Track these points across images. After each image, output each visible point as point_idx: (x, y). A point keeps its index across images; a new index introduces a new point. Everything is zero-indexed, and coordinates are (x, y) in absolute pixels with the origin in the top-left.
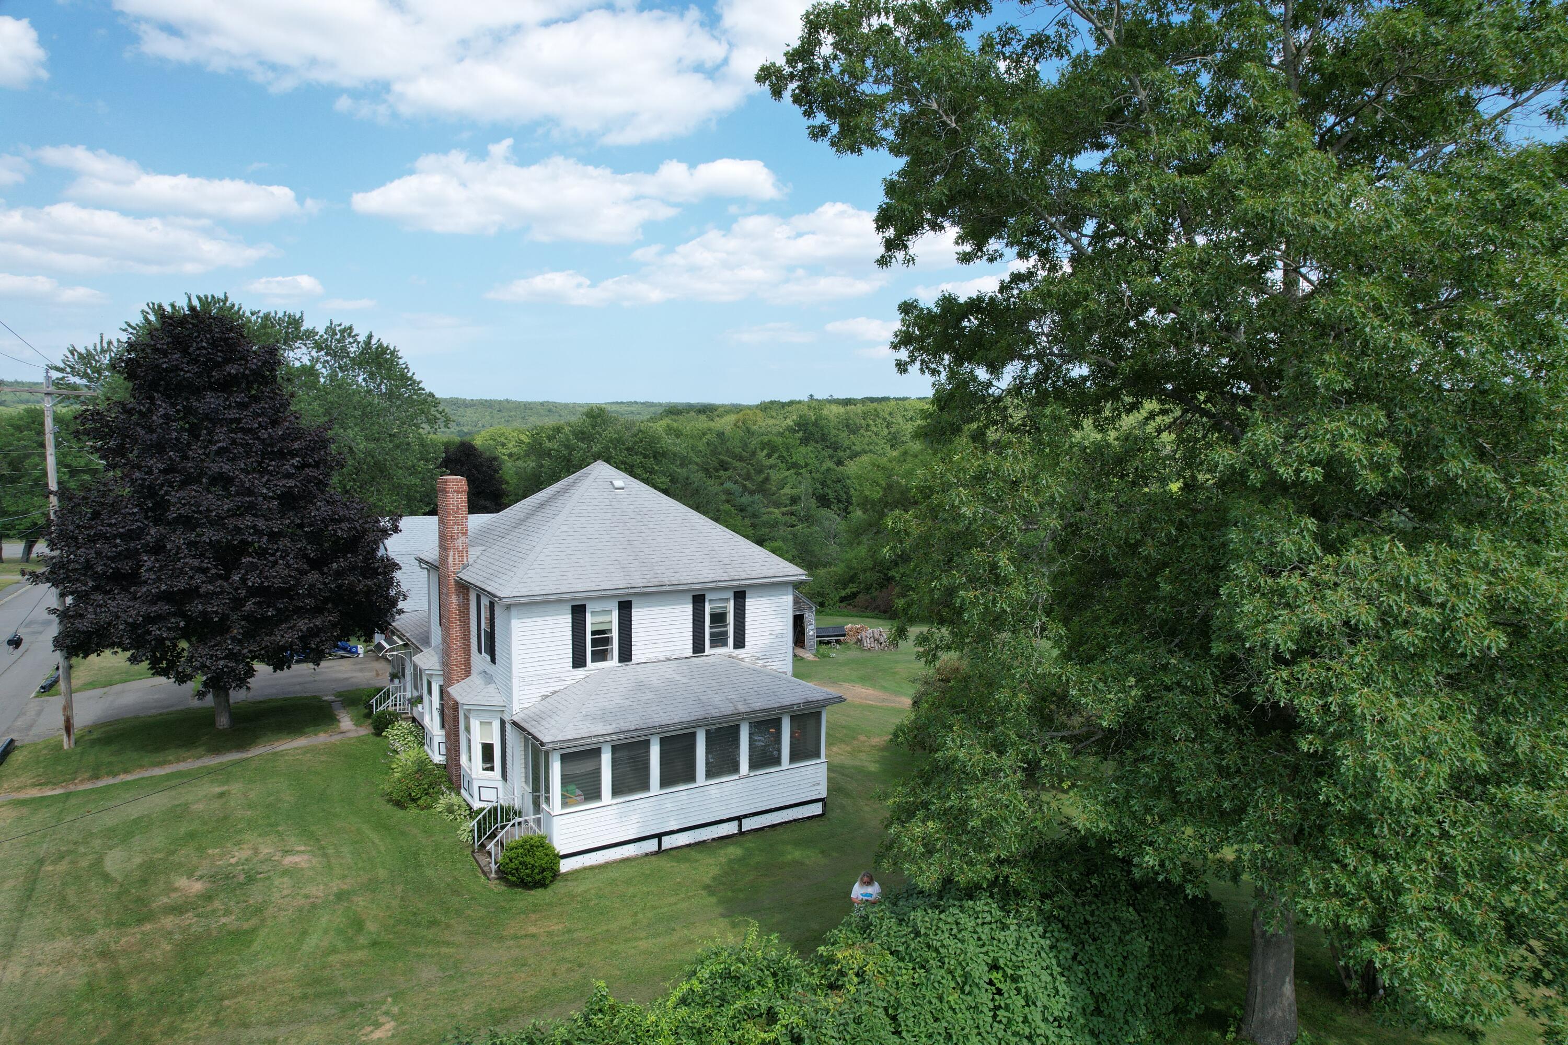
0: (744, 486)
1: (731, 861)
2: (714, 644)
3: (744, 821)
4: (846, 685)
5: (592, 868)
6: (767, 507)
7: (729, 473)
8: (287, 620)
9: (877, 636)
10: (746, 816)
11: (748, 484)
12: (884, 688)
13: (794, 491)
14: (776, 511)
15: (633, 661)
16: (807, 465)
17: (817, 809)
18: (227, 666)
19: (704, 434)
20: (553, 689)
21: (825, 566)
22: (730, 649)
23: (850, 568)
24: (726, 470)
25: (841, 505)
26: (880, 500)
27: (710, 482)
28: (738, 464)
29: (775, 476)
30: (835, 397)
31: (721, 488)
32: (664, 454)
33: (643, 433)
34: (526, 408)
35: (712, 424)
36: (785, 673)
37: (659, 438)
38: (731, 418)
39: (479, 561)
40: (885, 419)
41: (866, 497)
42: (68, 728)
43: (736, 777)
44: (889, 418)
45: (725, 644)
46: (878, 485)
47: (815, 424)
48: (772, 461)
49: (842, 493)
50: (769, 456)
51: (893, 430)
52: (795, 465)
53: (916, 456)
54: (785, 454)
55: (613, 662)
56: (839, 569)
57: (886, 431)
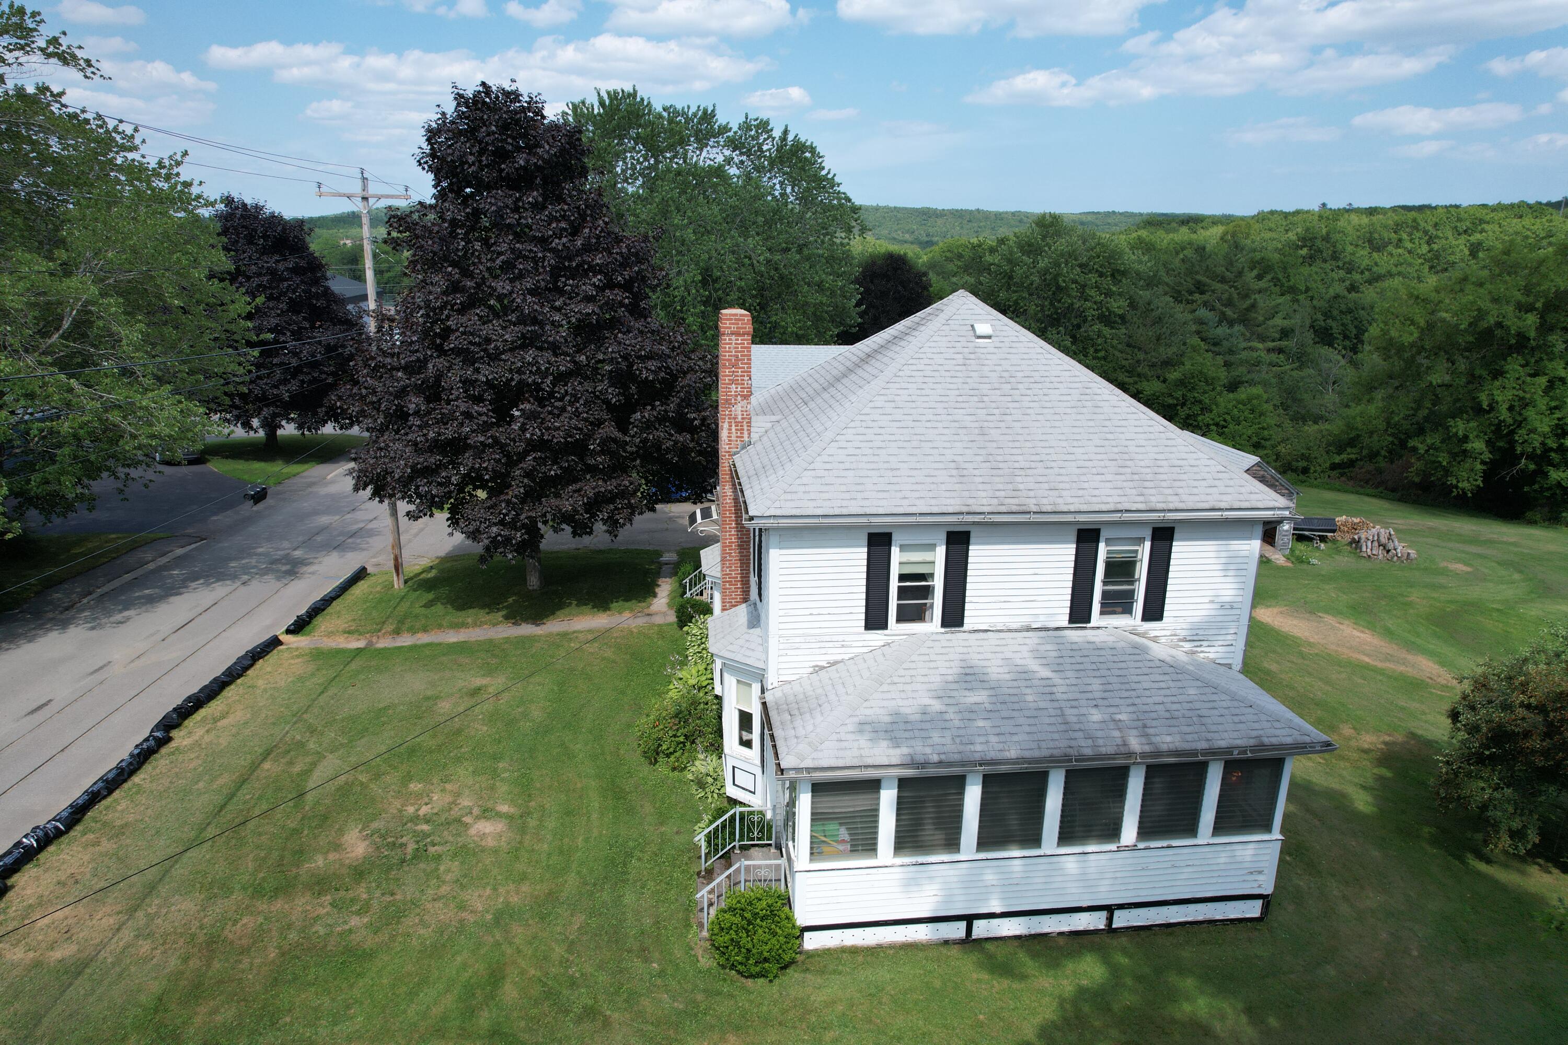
0: (1223, 313)
1: (1082, 991)
2: (1107, 609)
3: (1117, 913)
4: (1329, 619)
5: (854, 951)
6: (1249, 340)
7: (1205, 297)
8: (576, 480)
9: (1383, 540)
10: (1121, 907)
11: (1229, 312)
12: (1388, 633)
13: (1286, 323)
14: (1260, 346)
15: (966, 627)
16: (1307, 290)
17: (1253, 910)
18: (500, 535)
19: (1183, 249)
20: (832, 658)
21: (1316, 422)
22: (1134, 620)
23: (1350, 427)
24: (1202, 293)
25: (1347, 343)
26: (1412, 345)
27: (1179, 308)
28: (1218, 286)
29: (1264, 303)
30: (1355, 206)
31: (1190, 316)
32: (1124, 273)
33: (1103, 245)
34: (999, 217)
35: (1194, 236)
36: (1229, 666)
37: (1121, 254)
38: (1218, 230)
39: (765, 439)
40: (1426, 232)
41: (1391, 339)
42: (397, 567)
43: (1113, 847)
44: (1432, 231)
45: (1127, 610)
46: (1413, 323)
47: (1326, 238)
48: (1262, 284)
49: (1351, 327)
50: (1259, 277)
51: (1435, 247)
52: (1293, 290)
53: (1481, 285)
54: (1280, 276)
55: (933, 625)
56: (1335, 427)
57: (1425, 249)
